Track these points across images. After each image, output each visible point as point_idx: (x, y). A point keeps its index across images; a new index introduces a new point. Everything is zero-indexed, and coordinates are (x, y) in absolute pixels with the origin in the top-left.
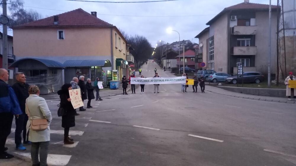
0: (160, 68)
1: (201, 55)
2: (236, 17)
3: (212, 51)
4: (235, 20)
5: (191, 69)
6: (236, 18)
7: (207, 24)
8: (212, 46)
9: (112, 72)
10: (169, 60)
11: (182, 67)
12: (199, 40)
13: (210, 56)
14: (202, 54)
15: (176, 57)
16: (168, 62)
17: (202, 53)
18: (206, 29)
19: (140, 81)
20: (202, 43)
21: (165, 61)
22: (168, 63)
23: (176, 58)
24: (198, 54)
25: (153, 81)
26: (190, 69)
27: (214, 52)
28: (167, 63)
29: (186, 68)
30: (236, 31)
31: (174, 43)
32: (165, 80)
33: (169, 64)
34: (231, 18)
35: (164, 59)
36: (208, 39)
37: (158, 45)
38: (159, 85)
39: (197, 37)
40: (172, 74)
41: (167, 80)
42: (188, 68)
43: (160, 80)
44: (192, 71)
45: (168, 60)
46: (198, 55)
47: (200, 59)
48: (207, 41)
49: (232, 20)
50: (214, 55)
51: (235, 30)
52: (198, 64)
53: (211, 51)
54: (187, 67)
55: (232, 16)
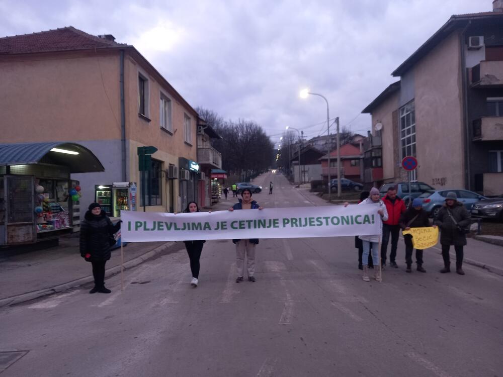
0: (288, 182)
1: (378, 149)
2: (481, 39)
3: (409, 139)
4: (478, 49)
5: (353, 183)
6: (482, 43)
7: (395, 74)
8: (408, 125)
9: (110, 190)
10: (306, 166)
11: (336, 179)
12: (373, 118)
13: (404, 149)
14: (380, 148)
15: (320, 159)
16: (303, 170)
17: (381, 145)
18: (391, 86)
19: (169, 229)
20: (381, 122)
21: (297, 169)
22: (304, 172)
23: (320, 162)
24: (373, 146)
25: (229, 226)
26: (351, 183)
27: (416, 139)
28: (302, 172)
29: (342, 181)
30: (487, 76)
31: (314, 138)
32: (286, 222)
33: (306, 175)
34: (467, 42)
35: (296, 164)
36: (396, 111)
37: (284, 138)
38: (255, 241)
39: (366, 111)
40: (313, 193)
41: (294, 222)
42: (346, 181)
43: (260, 221)
44: (357, 188)
45: (303, 166)
46: (371, 151)
47: (376, 158)
48: (395, 115)
49: (470, 49)
50: (417, 145)
51: (483, 72)
52: (371, 170)
53: (407, 136)
54: (343, 179)
55: (470, 38)
